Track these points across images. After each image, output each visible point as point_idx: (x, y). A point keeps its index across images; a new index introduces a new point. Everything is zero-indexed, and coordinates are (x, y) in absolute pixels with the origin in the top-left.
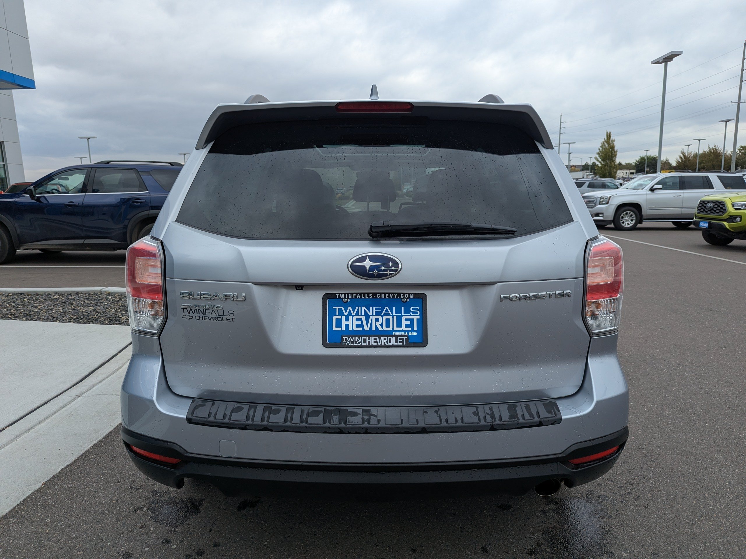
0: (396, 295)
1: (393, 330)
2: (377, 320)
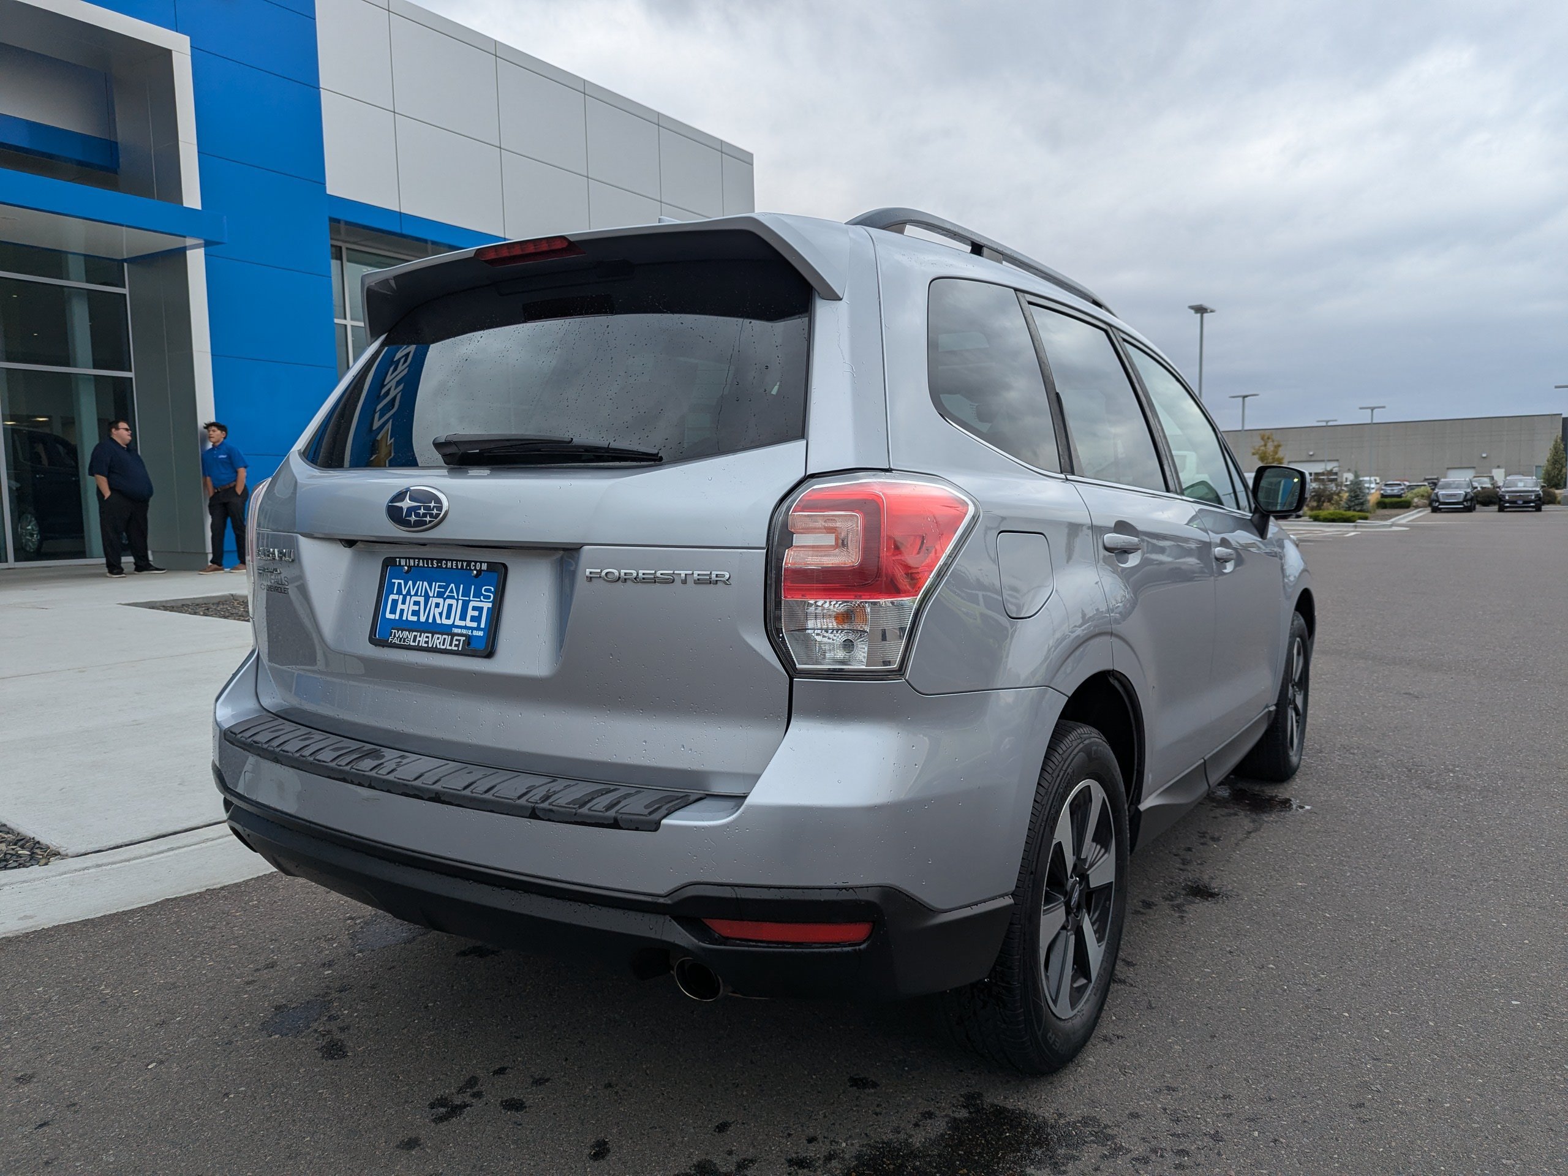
0: (465, 564)
1: (453, 626)
2: (437, 605)
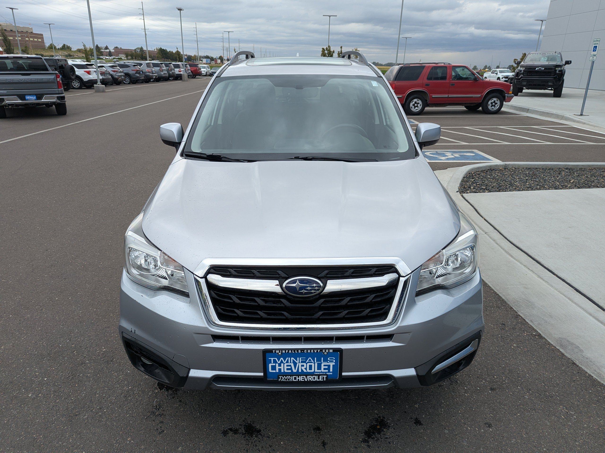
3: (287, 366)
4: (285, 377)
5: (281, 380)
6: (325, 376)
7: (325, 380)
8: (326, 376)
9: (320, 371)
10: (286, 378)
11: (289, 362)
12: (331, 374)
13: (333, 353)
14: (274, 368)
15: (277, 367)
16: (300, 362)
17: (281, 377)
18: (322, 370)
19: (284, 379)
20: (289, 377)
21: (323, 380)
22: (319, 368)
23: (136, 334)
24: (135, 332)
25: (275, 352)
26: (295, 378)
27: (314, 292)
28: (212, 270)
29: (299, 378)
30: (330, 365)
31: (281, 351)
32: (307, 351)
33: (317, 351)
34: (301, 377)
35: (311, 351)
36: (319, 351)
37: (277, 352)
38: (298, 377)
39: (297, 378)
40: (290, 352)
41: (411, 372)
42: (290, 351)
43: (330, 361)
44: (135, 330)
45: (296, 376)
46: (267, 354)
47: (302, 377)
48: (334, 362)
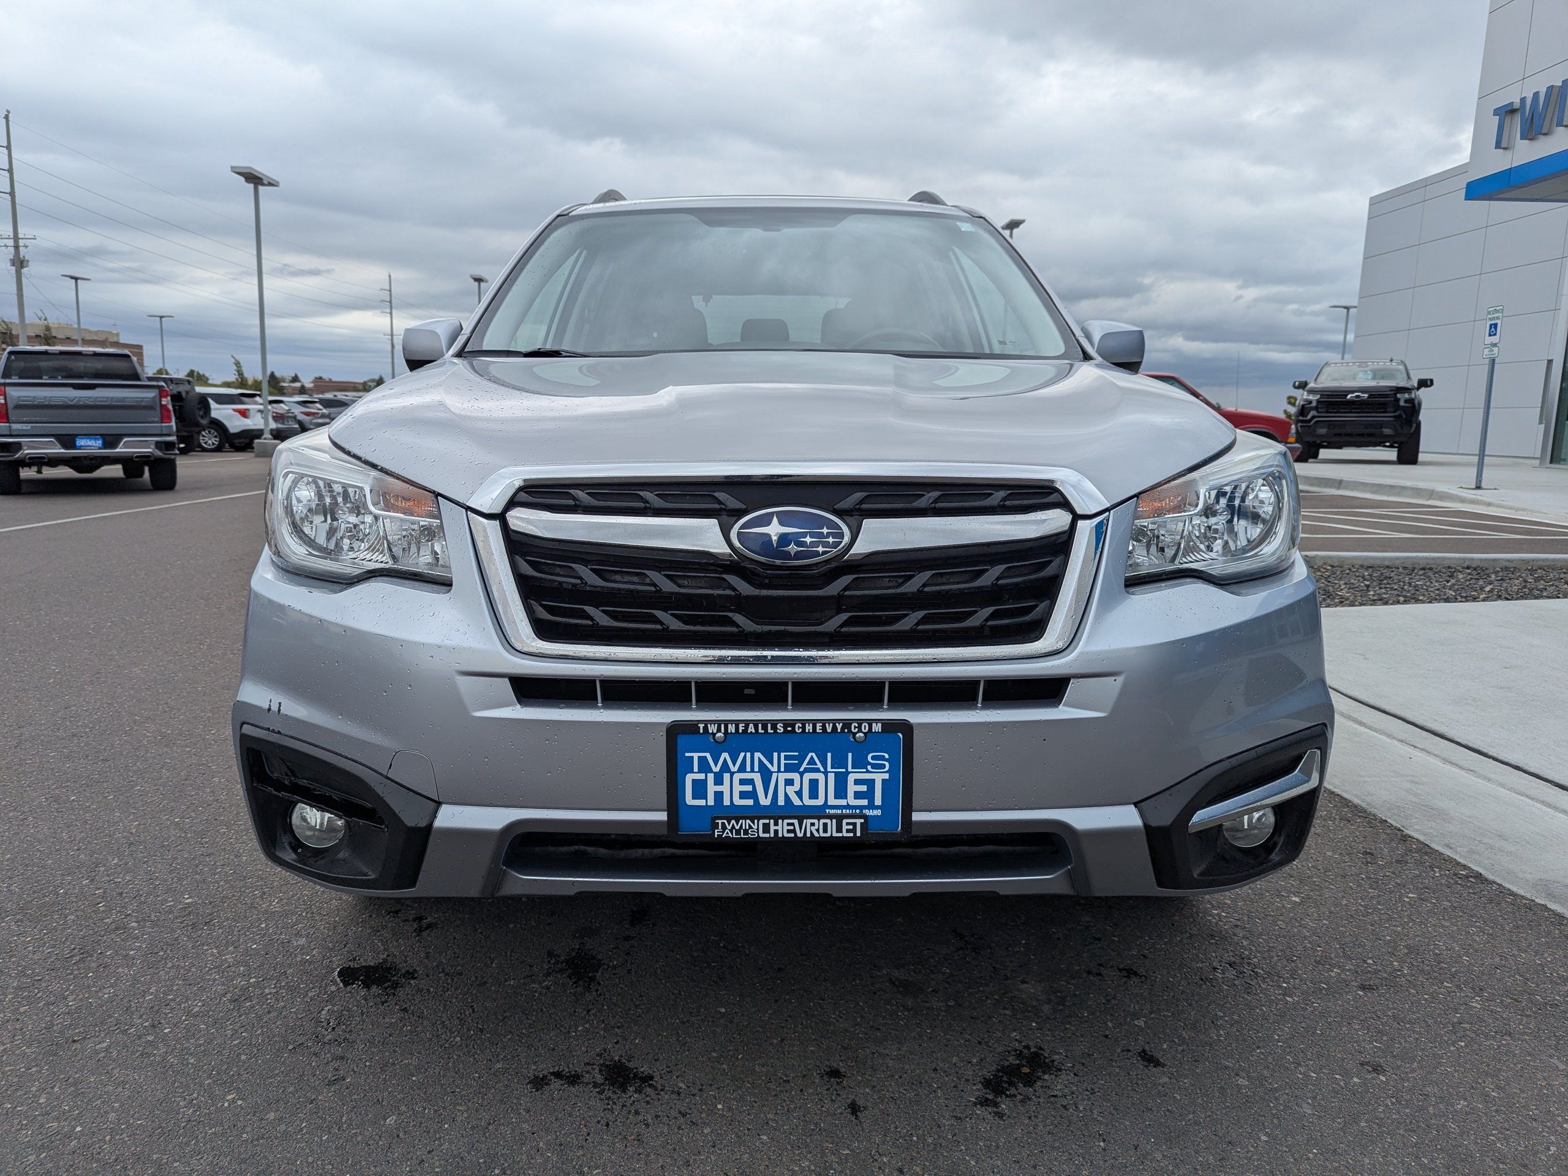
3: (743, 782)
4: (733, 822)
5: (723, 832)
6: (859, 821)
7: (858, 834)
8: (862, 821)
9: (843, 802)
10: (737, 828)
11: (748, 769)
12: (878, 812)
13: (884, 735)
14: (700, 789)
15: (712, 789)
16: (782, 769)
17: (723, 824)
18: (852, 801)
19: (731, 831)
20: (748, 821)
21: (851, 835)
22: (841, 792)
23: (283, 715)
24: (279, 710)
25: (706, 728)
26: (766, 828)
27: (824, 553)
28: (523, 497)
29: (779, 828)
30: (874, 780)
31: (723, 725)
32: (804, 727)
33: (834, 728)
34: (786, 821)
35: (814, 728)
36: (839, 727)
37: (712, 729)
38: (776, 824)
39: (772, 828)
40: (751, 729)
41: (1127, 817)
42: (751, 725)
43: (874, 766)
44: (280, 703)
45: (769, 818)
46: (682, 740)
47: (789, 824)
48: (887, 769)
